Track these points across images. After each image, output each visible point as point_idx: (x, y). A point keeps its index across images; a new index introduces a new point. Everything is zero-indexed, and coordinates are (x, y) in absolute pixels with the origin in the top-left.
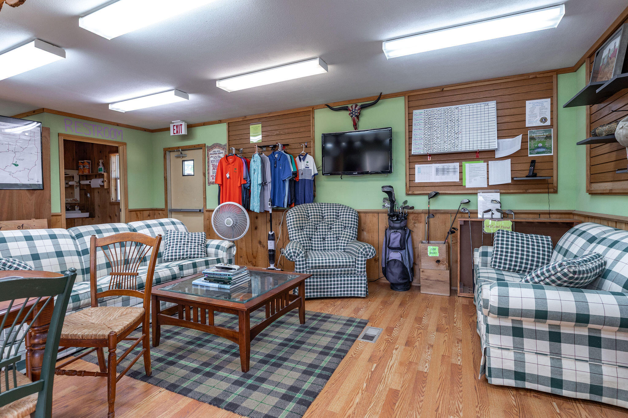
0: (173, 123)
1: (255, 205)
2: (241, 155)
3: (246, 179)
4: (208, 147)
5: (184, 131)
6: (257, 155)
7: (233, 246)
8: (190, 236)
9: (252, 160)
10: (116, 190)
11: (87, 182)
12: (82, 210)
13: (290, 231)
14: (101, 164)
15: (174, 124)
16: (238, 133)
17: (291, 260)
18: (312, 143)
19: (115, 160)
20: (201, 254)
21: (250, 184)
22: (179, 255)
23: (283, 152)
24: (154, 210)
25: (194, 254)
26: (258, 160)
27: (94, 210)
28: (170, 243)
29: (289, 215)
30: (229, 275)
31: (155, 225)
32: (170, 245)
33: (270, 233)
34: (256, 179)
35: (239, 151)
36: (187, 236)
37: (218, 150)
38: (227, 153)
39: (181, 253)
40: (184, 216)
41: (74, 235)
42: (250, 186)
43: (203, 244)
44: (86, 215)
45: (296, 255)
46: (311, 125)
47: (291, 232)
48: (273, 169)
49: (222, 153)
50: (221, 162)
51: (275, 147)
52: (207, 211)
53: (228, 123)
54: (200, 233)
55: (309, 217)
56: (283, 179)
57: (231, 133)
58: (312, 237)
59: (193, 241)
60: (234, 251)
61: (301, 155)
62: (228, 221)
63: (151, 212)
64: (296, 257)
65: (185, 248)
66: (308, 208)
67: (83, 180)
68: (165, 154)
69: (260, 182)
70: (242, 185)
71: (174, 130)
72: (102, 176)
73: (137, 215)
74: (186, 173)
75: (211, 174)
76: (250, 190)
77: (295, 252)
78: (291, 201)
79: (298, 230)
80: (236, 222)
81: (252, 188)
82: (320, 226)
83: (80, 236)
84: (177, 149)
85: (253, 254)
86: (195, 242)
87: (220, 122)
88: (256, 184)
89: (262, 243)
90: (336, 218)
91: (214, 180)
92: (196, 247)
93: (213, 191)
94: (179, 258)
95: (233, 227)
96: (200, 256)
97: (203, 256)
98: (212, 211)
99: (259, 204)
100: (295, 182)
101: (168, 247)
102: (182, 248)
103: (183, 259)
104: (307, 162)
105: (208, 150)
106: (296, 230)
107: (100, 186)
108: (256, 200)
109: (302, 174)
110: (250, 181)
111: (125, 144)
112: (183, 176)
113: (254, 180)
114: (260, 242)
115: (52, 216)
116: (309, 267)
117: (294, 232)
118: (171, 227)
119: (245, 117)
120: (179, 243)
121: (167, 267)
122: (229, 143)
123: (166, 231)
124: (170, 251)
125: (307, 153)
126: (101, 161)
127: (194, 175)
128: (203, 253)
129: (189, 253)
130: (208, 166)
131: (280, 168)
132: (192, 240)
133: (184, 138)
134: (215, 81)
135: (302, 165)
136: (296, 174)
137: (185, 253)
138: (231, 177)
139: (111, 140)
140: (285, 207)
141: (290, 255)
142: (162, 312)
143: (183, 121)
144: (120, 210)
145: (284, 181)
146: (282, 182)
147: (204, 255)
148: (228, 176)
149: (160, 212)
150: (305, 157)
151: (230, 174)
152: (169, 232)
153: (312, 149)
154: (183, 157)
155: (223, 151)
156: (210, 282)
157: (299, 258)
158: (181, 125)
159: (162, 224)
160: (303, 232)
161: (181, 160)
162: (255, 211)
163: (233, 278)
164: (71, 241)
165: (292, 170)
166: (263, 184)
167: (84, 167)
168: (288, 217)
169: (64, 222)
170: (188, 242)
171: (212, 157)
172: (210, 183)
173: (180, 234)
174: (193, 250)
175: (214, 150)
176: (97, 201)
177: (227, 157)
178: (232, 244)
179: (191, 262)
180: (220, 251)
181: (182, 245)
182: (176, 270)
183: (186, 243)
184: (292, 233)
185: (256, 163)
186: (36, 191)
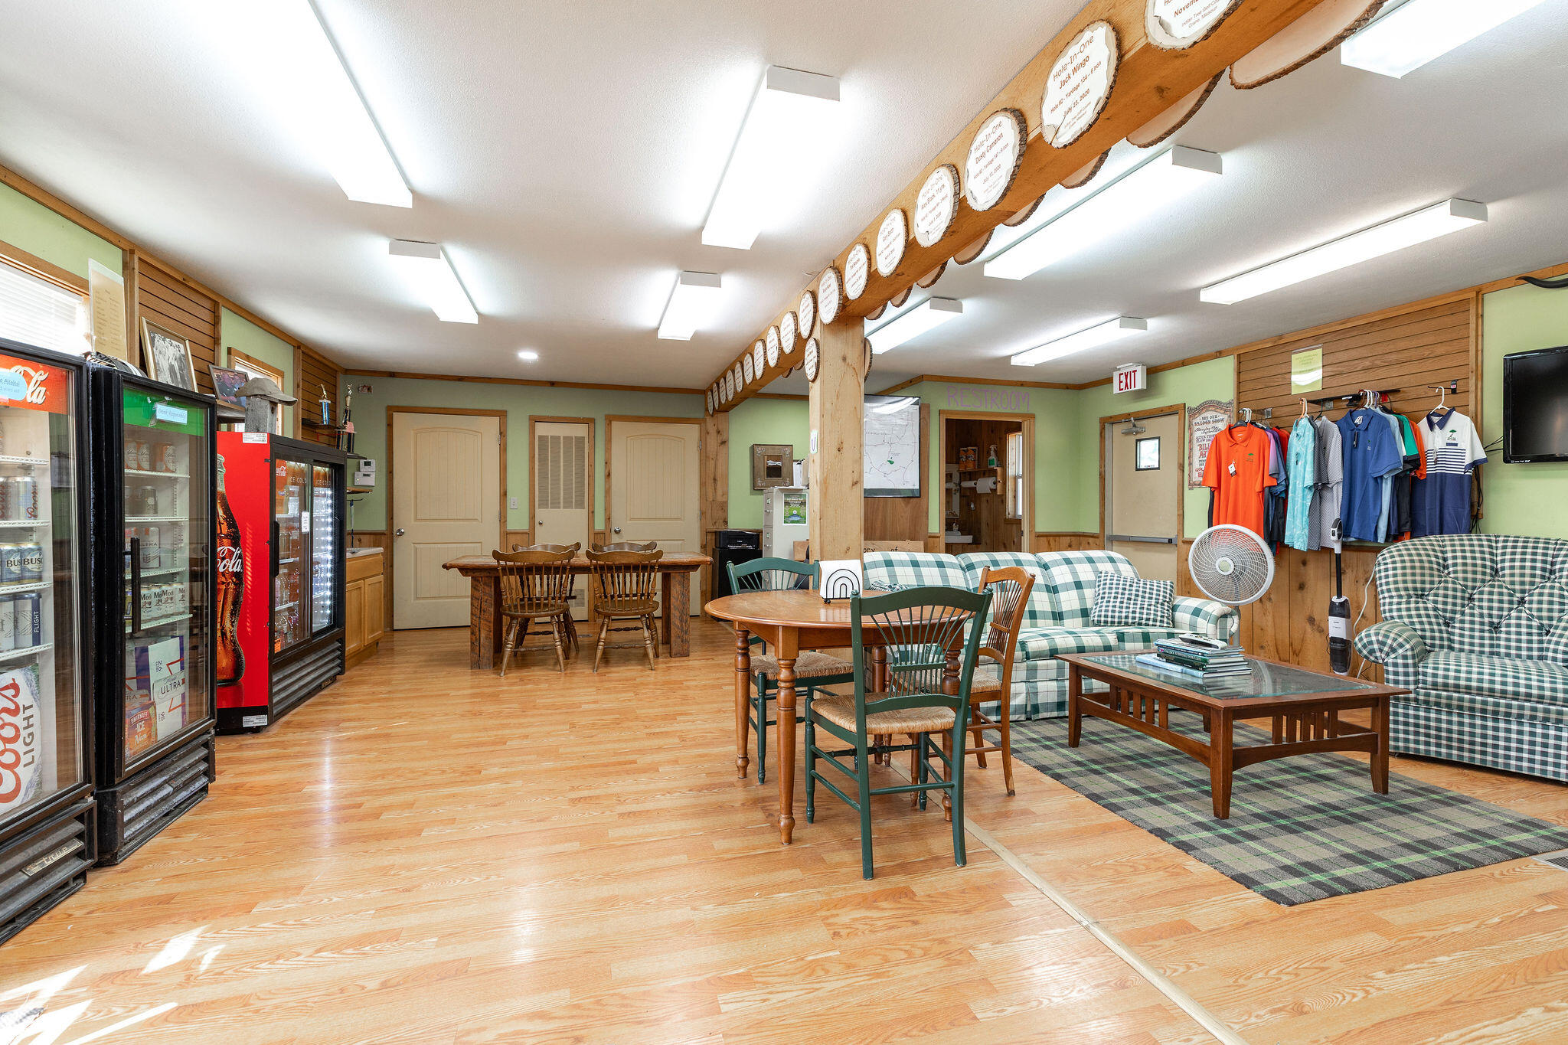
0: (1119, 369)
1: (1297, 535)
2: (1267, 422)
3: (1276, 476)
4: (1190, 409)
5: (1140, 382)
6: (1304, 422)
7: (1231, 614)
8: (1141, 585)
9: (1293, 434)
10: (1015, 497)
11: (971, 484)
12: (964, 531)
13: (1384, 598)
14: (992, 452)
15: (1121, 372)
16: (1259, 374)
17: (1372, 658)
18: (1472, 382)
19: (1015, 445)
20: (1162, 621)
21: (1287, 486)
22: (1120, 617)
23: (1378, 410)
24: (1080, 536)
25: (1148, 619)
26: (1307, 433)
27: (980, 532)
28: (1104, 593)
29: (1385, 559)
30: (1203, 654)
31: (1079, 561)
32: (1103, 598)
33: (1335, 599)
34: (1302, 474)
35: (1263, 414)
36: (1135, 585)
37: (1214, 414)
38: (1234, 422)
39: (1124, 615)
40: (1137, 550)
41: (964, 565)
42: (1286, 491)
43: (1166, 604)
44: (969, 539)
45: (1386, 649)
46: (1473, 334)
47: (1387, 600)
48: (1348, 454)
49: (1222, 420)
50: (1217, 439)
51: (1357, 399)
52: (1184, 542)
53: (1239, 355)
54: (1162, 582)
55: (1446, 567)
56: (1376, 475)
57: (1243, 377)
58: (1452, 619)
59: (1147, 595)
60: (1233, 624)
61: (1435, 414)
62: (1224, 564)
63: (1073, 538)
64: (1388, 654)
65: (1131, 606)
66: (1444, 546)
67: (965, 480)
68: (1102, 430)
69: (1309, 482)
70: (1267, 490)
71: (1121, 382)
72: (993, 473)
73: (1049, 544)
74: (1143, 464)
75: (1196, 464)
76: (1285, 501)
77: (1383, 644)
78: (1399, 526)
79: (1409, 596)
80: (1244, 569)
81: (1290, 495)
82: (1482, 593)
83: (970, 567)
84: (1127, 417)
85: (1291, 644)
86: (1150, 598)
87: (1219, 354)
88: (1299, 487)
89: (1316, 623)
90: (1543, 577)
91: (1201, 479)
92: (1152, 608)
93: (1198, 500)
94: (1119, 623)
95: (1236, 577)
96: (1158, 624)
97: (1165, 625)
98: (1191, 542)
99: (1307, 531)
100: (1415, 480)
101: (1099, 601)
102: (1125, 605)
103: (1127, 624)
104: (1453, 431)
105: (1190, 416)
106: (1400, 596)
107: (991, 490)
108: (1298, 522)
109: (1436, 462)
110: (1287, 479)
111: (1032, 416)
112: (1137, 470)
113: (1295, 478)
114: (1311, 620)
115: (930, 537)
116: (1425, 682)
117: (1395, 600)
118: (1107, 567)
119: (1281, 337)
120: (1119, 596)
121: (1097, 632)
122: (1238, 398)
123: (1098, 573)
124: (1103, 608)
125: (1453, 409)
126: (992, 447)
127: (1158, 468)
128: (1165, 620)
129: (1137, 615)
130: (1191, 449)
131: (1369, 449)
132: (1145, 592)
133: (1140, 395)
134: (1198, 290)
135: (1434, 440)
136: (1415, 462)
137: (1131, 615)
138: (1240, 472)
139: (1011, 411)
140: (1381, 539)
141: (1370, 647)
142: (1084, 695)
143: (1139, 363)
144: (1022, 533)
145: (1379, 480)
146: (1371, 483)
147: (1168, 623)
148: (1232, 469)
149: (1091, 540)
150: (1444, 419)
151: (1237, 466)
152: (1103, 575)
153: (1472, 396)
154: (1137, 433)
155: (1226, 417)
156: (1168, 661)
157: (1396, 658)
158: (1135, 371)
159: (1090, 560)
160: (1424, 603)
161: (1133, 438)
162: (1296, 547)
163: (1211, 661)
164: (960, 572)
165: (1404, 452)
166: (1320, 487)
167: (967, 458)
168: (1379, 564)
169: (943, 547)
170: (1137, 596)
171: (1199, 430)
172: (1192, 485)
173: (1122, 579)
174: (1145, 611)
175: (1203, 416)
176: (985, 515)
177: (1230, 429)
178: (1227, 609)
179: (1141, 631)
180: (1200, 621)
181: (1125, 601)
182: (1112, 640)
183: (1133, 597)
184: (1389, 602)
185: (1301, 442)
186: (912, 500)
